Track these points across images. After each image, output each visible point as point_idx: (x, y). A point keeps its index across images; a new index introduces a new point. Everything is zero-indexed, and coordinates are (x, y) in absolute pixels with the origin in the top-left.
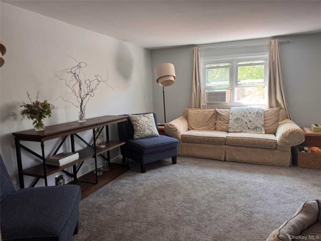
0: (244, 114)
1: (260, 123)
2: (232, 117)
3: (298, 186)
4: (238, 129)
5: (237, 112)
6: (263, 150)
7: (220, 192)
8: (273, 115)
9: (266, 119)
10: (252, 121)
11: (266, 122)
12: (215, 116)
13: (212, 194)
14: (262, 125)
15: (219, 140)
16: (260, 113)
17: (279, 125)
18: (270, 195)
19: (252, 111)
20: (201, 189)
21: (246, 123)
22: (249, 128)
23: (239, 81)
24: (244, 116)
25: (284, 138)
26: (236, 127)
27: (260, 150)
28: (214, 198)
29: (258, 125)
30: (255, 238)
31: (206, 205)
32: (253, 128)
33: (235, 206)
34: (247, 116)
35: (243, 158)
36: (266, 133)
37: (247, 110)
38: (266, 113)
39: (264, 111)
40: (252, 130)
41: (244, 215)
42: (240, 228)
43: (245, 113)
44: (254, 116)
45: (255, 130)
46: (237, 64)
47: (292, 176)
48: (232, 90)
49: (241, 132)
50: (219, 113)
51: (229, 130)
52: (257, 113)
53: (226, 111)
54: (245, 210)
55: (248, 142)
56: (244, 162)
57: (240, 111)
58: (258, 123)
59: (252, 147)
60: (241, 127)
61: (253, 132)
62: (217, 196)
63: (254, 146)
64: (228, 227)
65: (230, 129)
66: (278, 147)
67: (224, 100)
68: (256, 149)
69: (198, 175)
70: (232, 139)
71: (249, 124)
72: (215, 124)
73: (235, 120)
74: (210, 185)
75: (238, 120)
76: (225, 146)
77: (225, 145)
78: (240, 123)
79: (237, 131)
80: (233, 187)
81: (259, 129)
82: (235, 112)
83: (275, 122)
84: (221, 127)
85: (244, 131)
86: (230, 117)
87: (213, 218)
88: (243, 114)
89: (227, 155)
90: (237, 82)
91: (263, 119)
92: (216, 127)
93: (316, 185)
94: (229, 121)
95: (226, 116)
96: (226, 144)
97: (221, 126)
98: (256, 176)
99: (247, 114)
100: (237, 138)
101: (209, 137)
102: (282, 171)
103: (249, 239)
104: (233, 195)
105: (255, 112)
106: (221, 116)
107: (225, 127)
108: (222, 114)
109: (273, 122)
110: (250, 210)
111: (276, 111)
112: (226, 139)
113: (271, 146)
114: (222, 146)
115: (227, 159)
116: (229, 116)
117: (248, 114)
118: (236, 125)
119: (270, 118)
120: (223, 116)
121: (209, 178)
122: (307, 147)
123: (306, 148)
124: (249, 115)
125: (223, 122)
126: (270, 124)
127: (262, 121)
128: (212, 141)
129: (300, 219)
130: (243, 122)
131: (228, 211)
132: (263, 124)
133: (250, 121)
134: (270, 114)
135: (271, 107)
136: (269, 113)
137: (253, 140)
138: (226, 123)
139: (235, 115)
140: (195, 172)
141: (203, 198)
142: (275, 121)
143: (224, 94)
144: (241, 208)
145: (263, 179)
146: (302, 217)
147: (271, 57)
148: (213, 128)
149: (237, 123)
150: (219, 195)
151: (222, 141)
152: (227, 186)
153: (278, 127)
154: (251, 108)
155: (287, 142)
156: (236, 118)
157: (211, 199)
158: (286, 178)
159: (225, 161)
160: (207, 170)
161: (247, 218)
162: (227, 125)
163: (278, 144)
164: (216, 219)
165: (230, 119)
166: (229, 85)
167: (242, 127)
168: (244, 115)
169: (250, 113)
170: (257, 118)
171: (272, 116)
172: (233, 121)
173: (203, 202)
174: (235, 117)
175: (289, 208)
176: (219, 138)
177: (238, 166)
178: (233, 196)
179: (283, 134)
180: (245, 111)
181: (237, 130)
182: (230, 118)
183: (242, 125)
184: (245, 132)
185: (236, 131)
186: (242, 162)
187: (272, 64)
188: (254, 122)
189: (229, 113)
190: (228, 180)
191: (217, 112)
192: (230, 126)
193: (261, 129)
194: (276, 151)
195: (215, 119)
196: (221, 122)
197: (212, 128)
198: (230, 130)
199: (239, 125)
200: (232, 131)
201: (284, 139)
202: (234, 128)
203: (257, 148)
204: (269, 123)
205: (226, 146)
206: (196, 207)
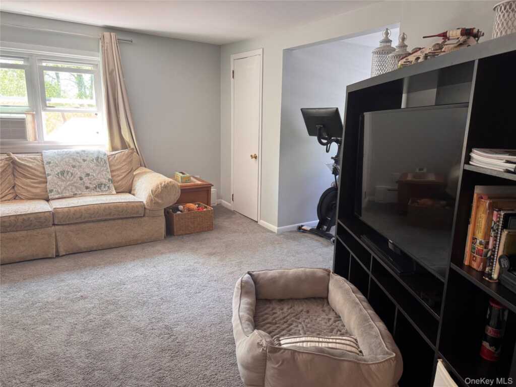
0: (74, 161)
1: (105, 177)
2: (51, 170)
3: (195, 263)
4: (67, 192)
5: (59, 159)
6: (125, 221)
7: (91, 317)
8: (124, 161)
9: (114, 168)
10: (91, 174)
11: (114, 174)
12: (10, 170)
13: (79, 327)
14: (109, 180)
15: (41, 217)
16: (101, 159)
17: (134, 177)
18: (171, 289)
19: (87, 157)
20: (48, 329)
21: (81, 179)
22: (87, 188)
23: (49, 100)
24: (74, 167)
25: (155, 197)
26: (62, 188)
27: (120, 221)
28: (88, 332)
29: (104, 181)
30: (203, 364)
31: (83, 353)
32: (94, 186)
33: (137, 330)
34: (80, 166)
35: (92, 243)
36: (117, 193)
37: (78, 155)
38: (111, 159)
39: (108, 156)
40: (93, 190)
41: (162, 338)
42: (173, 362)
43: (74, 159)
44: (92, 165)
45: (98, 189)
46: (40, 65)
47: (178, 251)
48: (36, 116)
49: (75, 195)
50: (19, 162)
51: (49, 195)
52: (97, 159)
53: (35, 159)
54: (155, 329)
55: (98, 213)
56: (95, 249)
57: (64, 157)
58: (102, 176)
59: (106, 220)
60: (73, 188)
61: (96, 193)
62: (90, 326)
63: (109, 217)
64: (154, 371)
65: (53, 193)
66: (147, 211)
67: (23, 135)
68: (112, 222)
69: (20, 303)
70: (67, 212)
71: (85, 179)
72: (14, 187)
73: (58, 174)
74: (62, 312)
75: (65, 175)
76: (53, 227)
77: (54, 225)
78: (69, 181)
79: (68, 194)
80: (108, 299)
81: (105, 187)
82: (56, 160)
83: (128, 174)
84: (28, 191)
85: (79, 194)
86: (46, 170)
87: (117, 370)
88: (71, 162)
89: (60, 244)
90: (44, 100)
91: (109, 170)
92: (15, 192)
93: (211, 254)
94: (46, 178)
95: (36, 167)
96: (56, 223)
97: (29, 189)
98: (130, 266)
99: (79, 162)
100: (75, 208)
101: (16, 216)
102: (159, 247)
103: (198, 371)
104: (117, 312)
105: (93, 157)
106: (24, 169)
107: (38, 191)
108: (28, 164)
109: (125, 174)
110: (164, 326)
111: (127, 154)
112: (53, 214)
113: (137, 212)
114: (47, 229)
115: (62, 252)
116: (44, 168)
117: (81, 161)
118: (63, 184)
119: (119, 167)
120: (29, 169)
121: (50, 299)
122: (182, 205)
123: (181, 207)
124: (84, 164)
125: (32, 180)
126: (121, 177)
127: (108, 172)
128: (22, 223)
129: (247, 306)
130: (74, 177)
131: (132, 345)
132: (110, 177)
133: (88, 175)
134: (117, 161)
135: (114, 148)
136: (116, 158)
137: (107, 207)
138: (40, 183)
139: (57, 166)
140: (6, 300)
141: (68, 343)
142: (128, 172)
143: (21, 123)
144: (148, 328)
145: (143, 269)
146: (246, 302)
147: (106, 63)
148: (11, 196)
149: (63, 181)
150: (93, 324)
151: (46, 220)
152: (96, 302)
153: (133, 181)
154: (84, 151)
155: (160, 201)
156: (61, 172)
157: (86, 338)
158: (172, 256)
159: (57, 256)
160: (33, 286)
161: (170, 340)
162: (43, 185)
163: (146, 207)
164: (124, 370)
165: (49, 175)
166: (28, 105)
167: (76, 187)
168: (74, 164)
169: (84, 160)
170: (99, 168)
171: (122, 163)
172: (54, 178)
173: (74, 351)
174: (58, 170)
175: (207, 297)
176: (38, 214)
177: (87, 258)
178: (119, 314)
179: (152, 191)
180: (75, 157)
181: (65, 193)
182: (47, 173)
183: (74, 183)
184: (81, 195)
185: (65, 195)
186: (90, 251)
187: (109, 74)
188: (94, 175)
189: (43, 161)
190: (89, 289)
191: (14, 162)
192: (49, 187)
193: (109, 187)
194: (145, 218)
195: (11, 177)
196: (28, 181)
197: (6, 196)
198: (51, 196)
199: (68, 183)
200: (57, 196)
201: (156, 199)
202: (59, 191)
203: (114, 219)
204: (119, 176)
205: (57, 227)
206: (66, 369)
